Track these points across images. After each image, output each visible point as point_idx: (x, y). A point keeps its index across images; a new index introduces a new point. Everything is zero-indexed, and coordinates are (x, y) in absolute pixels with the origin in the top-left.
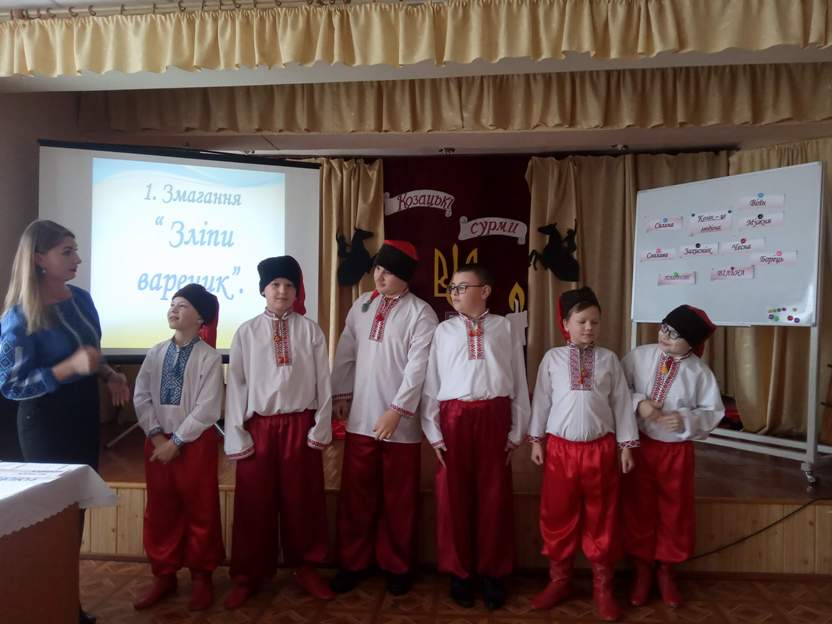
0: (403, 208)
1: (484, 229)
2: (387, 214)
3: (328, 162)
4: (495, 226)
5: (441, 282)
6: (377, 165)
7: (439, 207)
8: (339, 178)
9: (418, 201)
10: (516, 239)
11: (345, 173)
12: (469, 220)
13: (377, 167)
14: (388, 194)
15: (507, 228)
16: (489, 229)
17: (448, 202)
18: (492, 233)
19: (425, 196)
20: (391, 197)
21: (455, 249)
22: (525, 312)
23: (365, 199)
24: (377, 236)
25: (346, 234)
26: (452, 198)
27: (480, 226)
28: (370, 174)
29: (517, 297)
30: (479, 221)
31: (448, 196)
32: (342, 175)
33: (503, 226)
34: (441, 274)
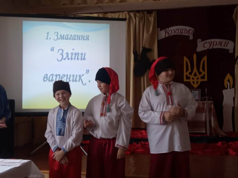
0: (167, 36)
1: (210, 45)
2: (159, 39)
3: (129, 14)
4: (216, 43)
5: (188, 73)
6: (154, 14)
7: (186, 34)
8: (134, 22)
10: (228, 50)
11: (137, 19)
12: (202, 41)
13: (153, 15)
14: (159, 29)
15: (223, 44)
16: (213, 45)
17: (191, 32)
18: (215, 47)
19: (178, 29)
20: (161, 30)
21: (195, 56)
22: (234, 89)
23: (147, 32)
24: (154, 50)
25: (138, 50)
26: (193, 29)
27: (208, 44)
28: (150, 19)
29: (229, 81)
30: (207, 41)
31: (191, 28)
32: (136, 20)
33: (221, 44)
34: (187, 70)
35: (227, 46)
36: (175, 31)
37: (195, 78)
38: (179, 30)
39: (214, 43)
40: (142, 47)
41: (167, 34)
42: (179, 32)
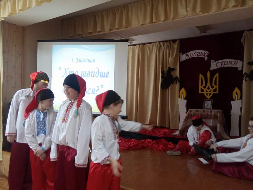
0: (187, 58)
1: (222, 65)
2: (181, 61)
3: (159, 44)
4: (227, 63)
5: (202, 87)
6: (177, 42)
7: (202, 57)
8: (163, 49)
9: (193, 55)
10: (237, 68)
11: (165, 47)
12: (215, 61)
13: (177, 44)
14: (181, 53)
15: (233, 63)
16: (224, 64)
17: (206, 54)
18: (225, 66)
20: (182, 54)
21: (209, 74)
22: (241, 100)
23: (172, 57)
24: (177, 69)
25: (165, 69)
26: (208, 52)
27: (220, 63)
28: (174, 46)
29: (237, 94)
30: (219, 61)
31: (206, 52)
32: (164, 48)
33: (231, 63)
34: (202, 84)
35: (236, 65)
36: (193, 54)
37: (208, 91)
38: (197, 54)
39: (225, 63)
40: (168, 67)
41: (187, 57)
42: (197, 55)
